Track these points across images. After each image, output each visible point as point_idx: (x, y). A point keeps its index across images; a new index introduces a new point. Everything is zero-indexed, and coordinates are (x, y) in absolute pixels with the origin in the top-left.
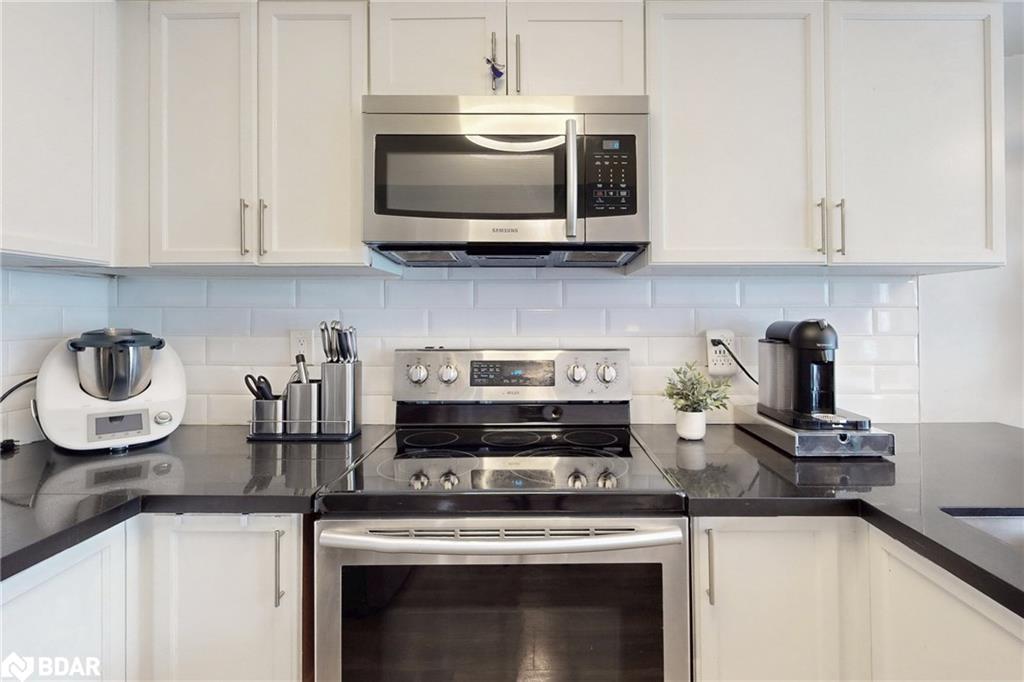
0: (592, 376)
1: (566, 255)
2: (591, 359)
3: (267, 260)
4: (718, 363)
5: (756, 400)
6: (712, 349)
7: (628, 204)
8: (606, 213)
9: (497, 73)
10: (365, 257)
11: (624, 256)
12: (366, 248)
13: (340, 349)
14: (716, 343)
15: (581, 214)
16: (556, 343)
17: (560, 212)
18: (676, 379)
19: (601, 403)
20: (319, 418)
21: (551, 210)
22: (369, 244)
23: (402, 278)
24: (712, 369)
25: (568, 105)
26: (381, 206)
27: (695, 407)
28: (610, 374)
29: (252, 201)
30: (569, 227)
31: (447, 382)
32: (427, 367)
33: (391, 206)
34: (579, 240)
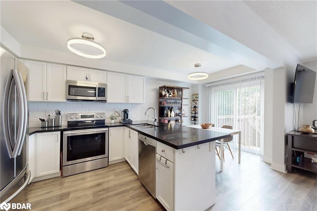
0: (100, 117)
1: (96, 101)
2: (99, 114)
3: (48, 101)
4: (117, 114)
5: (121, 119)
6: (116, 113)
7: (104, 96)
8: (101, 97)
9: (87, 79)
10: (65, 101)
11: (104, 101)
12: (66, 100)
13: (59, 113)
14: (117, 112)
15: (98, 97)
16: (94, 112)
17: (95, 96)
18: (111, 116)
19: (101, 120)
20: (55, 123)
21: (94, 96)
22: (66, 99)
23: (68, 103)
24: (116, 115)
25: (97, 83)
26: (69, 94)
27: (112, 119)
28: (102, 116)
29: (45, 92)
30: (96, 98)
31: (77, 118)
32: (74, 116)
33: (71, 94)
34: (98, 100)
